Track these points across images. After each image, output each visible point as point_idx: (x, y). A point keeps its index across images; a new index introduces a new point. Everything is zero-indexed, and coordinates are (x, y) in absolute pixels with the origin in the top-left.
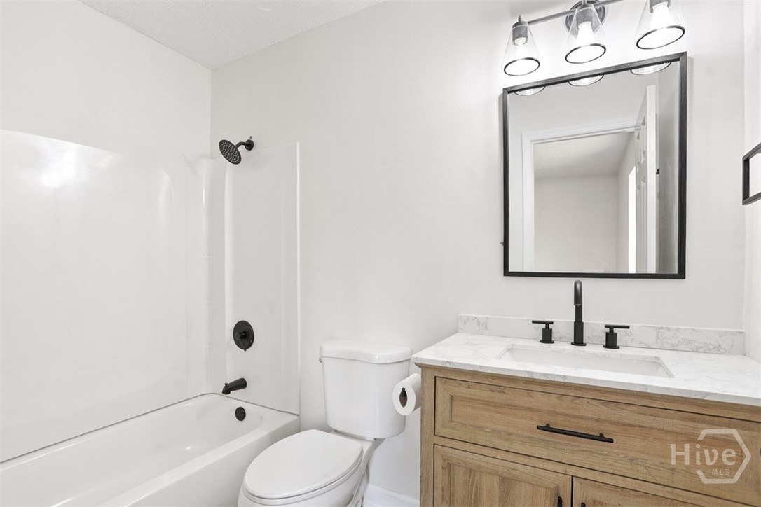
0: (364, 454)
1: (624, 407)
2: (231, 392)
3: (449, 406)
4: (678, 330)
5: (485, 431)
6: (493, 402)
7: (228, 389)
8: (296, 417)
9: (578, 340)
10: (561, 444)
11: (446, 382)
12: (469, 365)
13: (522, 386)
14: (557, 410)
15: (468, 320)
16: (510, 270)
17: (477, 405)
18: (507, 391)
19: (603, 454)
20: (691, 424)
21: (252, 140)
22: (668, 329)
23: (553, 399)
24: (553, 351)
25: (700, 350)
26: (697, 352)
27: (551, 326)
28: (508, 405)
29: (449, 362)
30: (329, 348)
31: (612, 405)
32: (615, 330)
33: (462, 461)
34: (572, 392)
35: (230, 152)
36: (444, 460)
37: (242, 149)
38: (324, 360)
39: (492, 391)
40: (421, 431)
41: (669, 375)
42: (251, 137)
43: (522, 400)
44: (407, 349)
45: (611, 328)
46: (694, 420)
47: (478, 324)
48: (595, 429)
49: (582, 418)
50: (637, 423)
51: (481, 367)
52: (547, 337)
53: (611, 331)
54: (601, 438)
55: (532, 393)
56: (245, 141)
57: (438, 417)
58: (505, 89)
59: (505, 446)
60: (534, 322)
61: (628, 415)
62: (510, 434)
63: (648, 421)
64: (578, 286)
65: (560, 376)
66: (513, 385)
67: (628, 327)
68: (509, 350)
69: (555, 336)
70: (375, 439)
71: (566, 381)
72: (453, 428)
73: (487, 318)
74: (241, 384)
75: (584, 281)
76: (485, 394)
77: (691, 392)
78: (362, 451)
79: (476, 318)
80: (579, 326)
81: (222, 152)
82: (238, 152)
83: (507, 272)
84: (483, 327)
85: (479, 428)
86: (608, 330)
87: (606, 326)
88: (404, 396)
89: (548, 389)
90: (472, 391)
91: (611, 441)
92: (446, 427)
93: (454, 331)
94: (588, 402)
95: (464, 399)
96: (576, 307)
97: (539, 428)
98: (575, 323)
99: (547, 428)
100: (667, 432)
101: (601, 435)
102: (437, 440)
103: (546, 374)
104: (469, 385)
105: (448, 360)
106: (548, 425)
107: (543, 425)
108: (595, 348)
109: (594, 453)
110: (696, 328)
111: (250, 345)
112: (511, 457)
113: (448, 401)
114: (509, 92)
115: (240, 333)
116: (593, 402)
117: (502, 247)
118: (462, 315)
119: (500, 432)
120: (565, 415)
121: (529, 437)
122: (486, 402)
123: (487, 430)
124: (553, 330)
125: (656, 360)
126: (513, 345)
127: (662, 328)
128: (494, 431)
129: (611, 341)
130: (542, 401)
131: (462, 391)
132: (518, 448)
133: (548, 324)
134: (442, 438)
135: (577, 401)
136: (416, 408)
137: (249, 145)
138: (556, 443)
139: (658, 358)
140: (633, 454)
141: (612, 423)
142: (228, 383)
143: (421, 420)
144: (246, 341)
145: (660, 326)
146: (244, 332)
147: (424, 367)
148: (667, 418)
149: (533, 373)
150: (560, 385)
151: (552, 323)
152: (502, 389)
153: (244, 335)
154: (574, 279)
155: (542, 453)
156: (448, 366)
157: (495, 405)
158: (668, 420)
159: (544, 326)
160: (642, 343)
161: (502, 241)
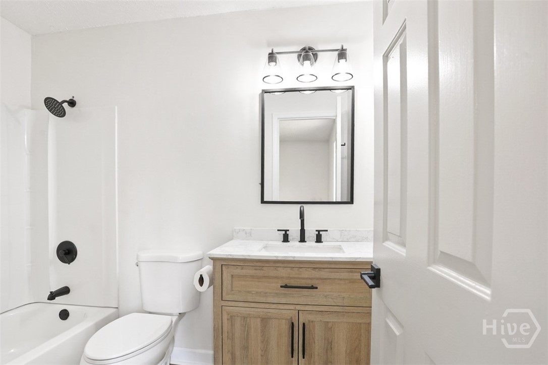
0: (173, 323)
1: (323, 270)
2: (56, 298)
3: (231, 281)
4: (350, 231)
5: (252, 294)
6: (257, 276)
7: (52, 296)
8: (115, 310)
9: (303, 240)
10: (293, 294)
11: (228, 267)
12: (243, 255)
13: (272, 264)
14: (291, 276)
15: (239, 231)
16: (265, 200)
17: (248, 279)
18: (264, 268)
19: (313, 296)
20: (351, 274)
21: (74, 99)
22: (346, 231)
23: (289, 270)
24: (289, 246)
25: (360, 240)
26: (358, 241)
27: (288, 232)
28: (265, 277)
29: (230, 255)
30: (144, 256)
31: (317, 270)
32: (321, 233)
33: (239, 313)
34: (298, 265)
35: (55, 107)
36: (228, 314)
37: (65, 105)
38: (141, 264)
39: (256, 270)
40: (214, 299)
41: (344, 252)
42: (73, 97)
43: (273, 273)
44: (201, 252)
45: (319, 231)
46: (352, 272)
47: (246, 233)
48: (310, 283)
49: (303, 278)
50: (328, 277)
51: (249, 256)
52: (286, 239)
53: (319, 233)
54: (312, 287)
55: (277, 268)
56: (68, 100)
57: (224, 289)
58: (263, 91)
59: (263, 300)
60: (278, 230)
61: (324, 274)
62: (266, 293)
63: (333, 275)
64: (302, 208)
65: (292, 257)
66: (267, 265)
67: (327, 231)
68: (264, 247)
69: (290, 238)
70: (180, 314)
71: (295, 259)
72: (234, 294)
73: (251, 229)
74: (65, 291)
75: (305, 206)
76: (252, 272)
77: (351, 258)
78: (172, 322)
79: (244, 230)
80: (303, 231)
81: (47, 107)
82: (63, 108)
83: (263, 202)
84: (249, 235)
85: (249, 292)
86: (317, 233)
87: (316, 231)
88: (201, 280)
89: (286, 265)
90: (244, 271)
91: (317, 288)
92: (229, 294)
93: (231, 239)
94: (306, 270)
95: (239, 276)
96: (301, 221)
97: (281, 287)
98: (301, 230)
99: (286, 287)
100: (341, 280)
101: (312, 286)
102: (223, 303)
103: (285, 257)
104: (242, 267)
105: (230, 254)
106: (286, 285)
107: (284, 285)
108: (311, 242)
109: (309, 296)
110: (358, 229)
111: (73, 259)
112: (267, 306)
113: (230, 278)
114: (265, 92)
115: (64, 251)
116: (307, 269)
117: (260, 186)
118: (235, 228)
119: (260, 293)
120: (295, 278)
121: (276, 293)
122: (252, 277)
123: (253, 293)
124: (289, 235)
125: (339, 247)
126: (267, 244)
127: (343, 230)
128: (257, 293)
129: (319, 239)
130: (283, 272)
131: (238, 271)
132: (270, 300)
133: (286, 231)
134: (226, 302)
135: (301, 270)
136: (209, 286)
137: (72, 103)
138: (290, 294)
139: (340, 246)
140: (327, 293)
141: (318, 279)
142: (53, 291)
143: (214, 292)
144: (69, 257)
145: (342, 229)
146: (68, 250)
147: (215, 260)
148: (341, 272)
149: (278, 257)
150: (292, 262)
151: (288, 230)
152: (261, 268)
153: (67, 252)
154: (299, 205)
155: (284, 301)
156: (230, 257)
157: (258, 278)
158: (341, 274)
159: (284, 232)
160: (334, 239)
161: (260, 182)
